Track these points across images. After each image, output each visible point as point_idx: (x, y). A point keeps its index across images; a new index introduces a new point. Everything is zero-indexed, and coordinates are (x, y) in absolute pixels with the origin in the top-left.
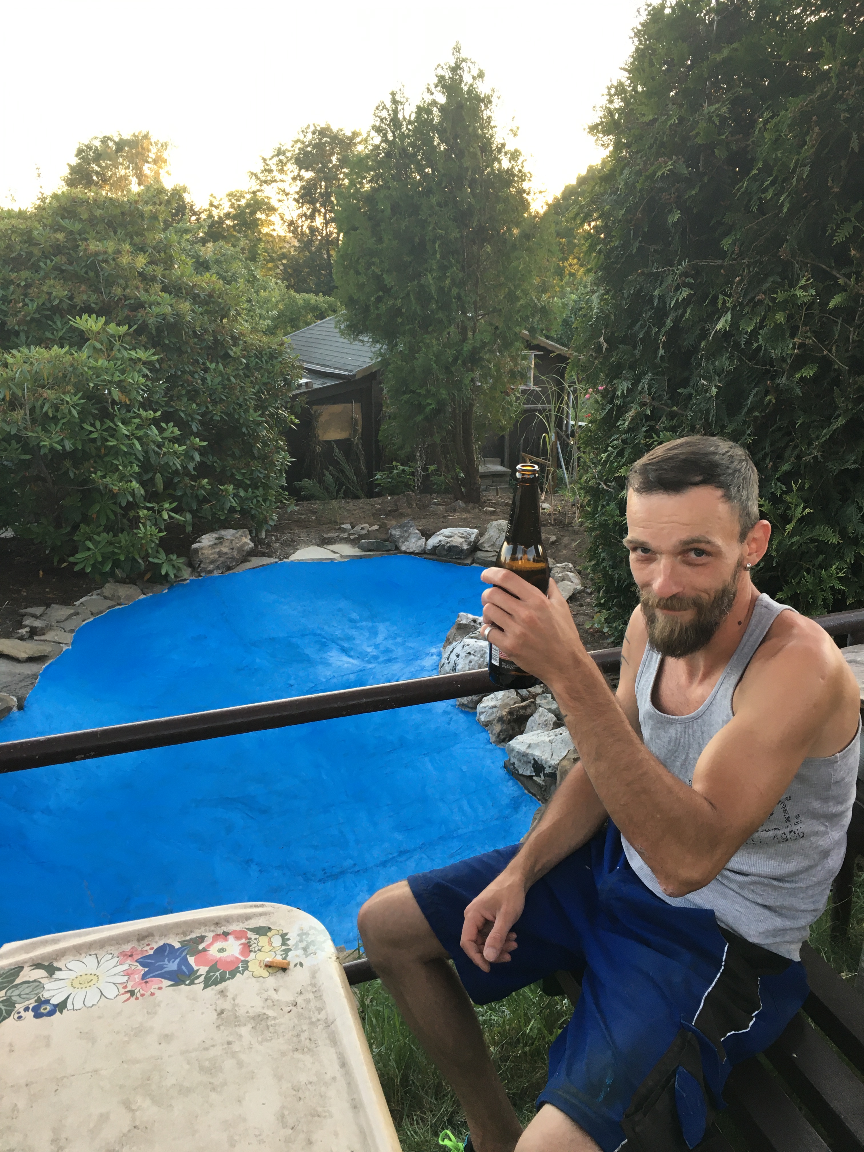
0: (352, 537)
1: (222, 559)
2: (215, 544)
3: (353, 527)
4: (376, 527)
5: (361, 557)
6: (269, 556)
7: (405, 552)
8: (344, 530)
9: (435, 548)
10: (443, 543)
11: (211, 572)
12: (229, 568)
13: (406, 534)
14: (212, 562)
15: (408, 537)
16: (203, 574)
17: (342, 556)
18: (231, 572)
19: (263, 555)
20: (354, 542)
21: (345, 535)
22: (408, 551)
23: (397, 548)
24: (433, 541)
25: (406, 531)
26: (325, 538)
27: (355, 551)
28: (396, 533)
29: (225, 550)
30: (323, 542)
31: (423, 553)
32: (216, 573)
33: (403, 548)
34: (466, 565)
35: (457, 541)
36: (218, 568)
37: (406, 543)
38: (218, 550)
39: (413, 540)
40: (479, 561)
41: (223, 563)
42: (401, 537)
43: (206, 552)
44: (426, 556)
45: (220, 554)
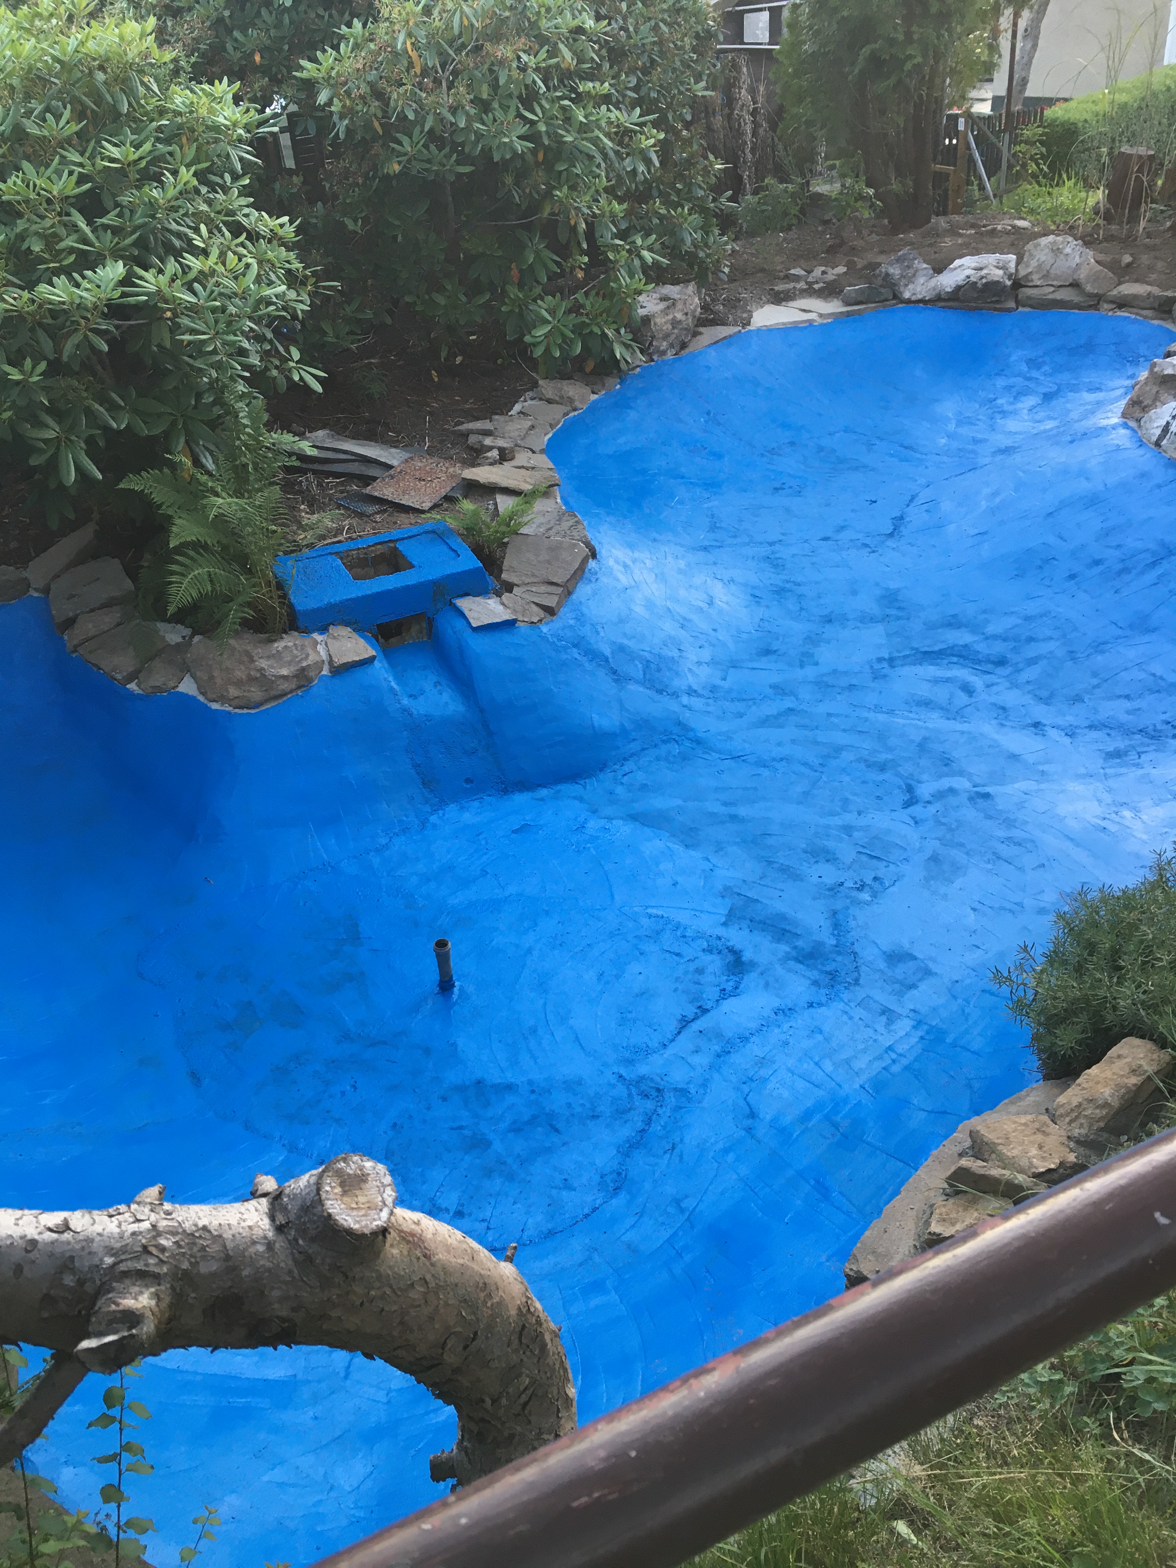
0: (816, 286)
1: (676, 331)
2: (668, 308)
3: (809, 272)
4: (841, 269)
5: (848, 314)
6: (724, 324)
7: (909, 301)
8: (797, 278)
9: (959, 288)
10: (973, 279)
11: (664, 353)
12: (684, 346)
13: (910, 272)
14: (666, 336)
15: (914, 275)
16: (655, 357)
17: (821, 315)
18: (687, 351)
19: (714, 323)
20: (830, 291)
21: (802, 285)
22: (914, 298)
23: (895, 297)
24: (949, 280)
25: (908, 267)
26: (779, 293)
27: (833, 307)
28: (895, 271)
29: (679, 316)
30: (780, 299)
31: (940, 300)
32: (669, 355)
33: (907, 295)
34: (1009, 310)
35: (997, 274)
36: (672, 346)
37: (911, 286)
38: (670, 317)
39: (922, 280)
40: (1030, 302)
41: (677, 337)
42: (903, 276)
43: (658, 320)
44: (943, 304)
45: (675, 323)
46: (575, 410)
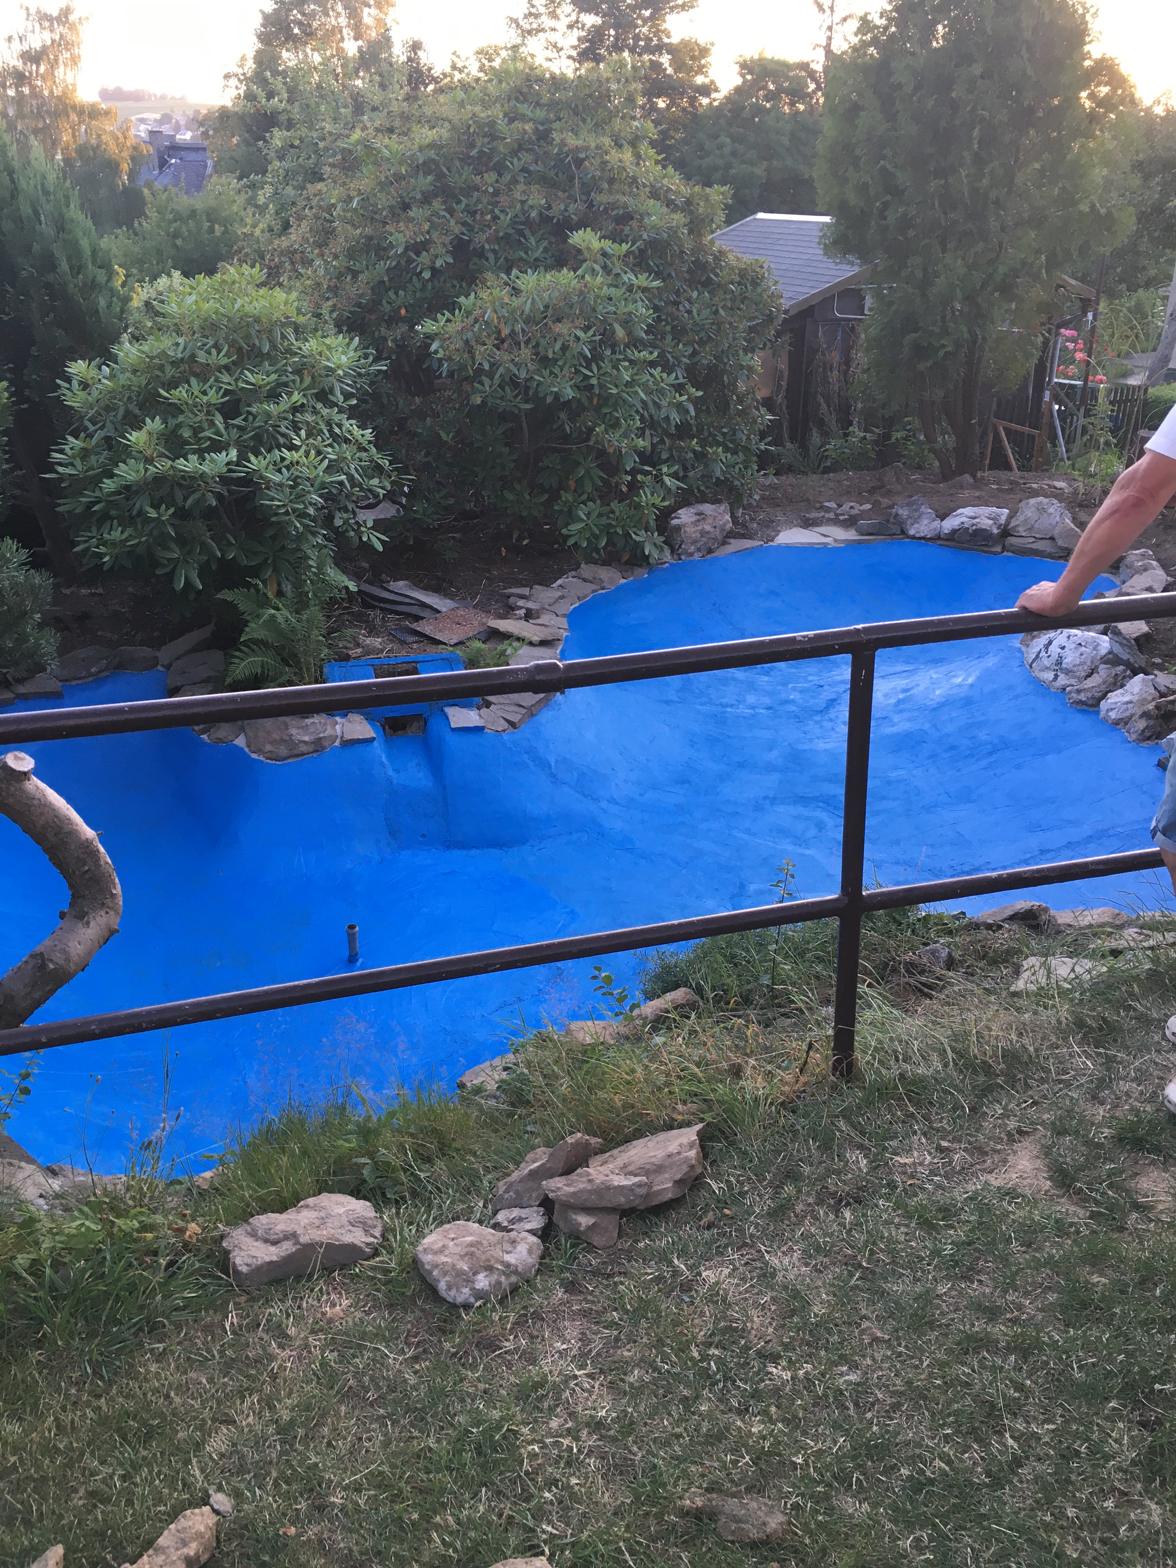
0: (841, 518)
1: (704, 539)
2: (698, 520)
3: (840, 506)
4: (868, 506)
5: (859, 542)
6: (751, 538)
7: (913, 537)
8: (828, 510)
9: (954, 531)
10: (966, 525)
11: (692, 554)
12: (710, 551)
13: (916, 514)
14: (694, 542)
15: (919, 517)
16: (683, 557)
17: (836, 540)
18: (713, 555)
19: (743, 536)
20: (850, 522)
21: (831, 515)
22: (917, 535)
23: (903, 532)
24: (950, 524)
25: (916, 510)
26: (809, 519)
27: (850, 535)
28: (904, 512)
29: (708, 528)
30: (808, 524)
31: (938, 538)
32: (697, 556)
33: (912, 532)
34: (995, 553)
35: (986, 523)
36: (699, 550)
37: (916, 526)
38: (700, 528)
39: (926, 522)
40: (1012, 549)
41: (705, 544)
42: (909, 517)
43: (688, 529)
44: (941, 542)
45: (703, 533)
46: (603, 589)
